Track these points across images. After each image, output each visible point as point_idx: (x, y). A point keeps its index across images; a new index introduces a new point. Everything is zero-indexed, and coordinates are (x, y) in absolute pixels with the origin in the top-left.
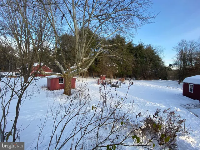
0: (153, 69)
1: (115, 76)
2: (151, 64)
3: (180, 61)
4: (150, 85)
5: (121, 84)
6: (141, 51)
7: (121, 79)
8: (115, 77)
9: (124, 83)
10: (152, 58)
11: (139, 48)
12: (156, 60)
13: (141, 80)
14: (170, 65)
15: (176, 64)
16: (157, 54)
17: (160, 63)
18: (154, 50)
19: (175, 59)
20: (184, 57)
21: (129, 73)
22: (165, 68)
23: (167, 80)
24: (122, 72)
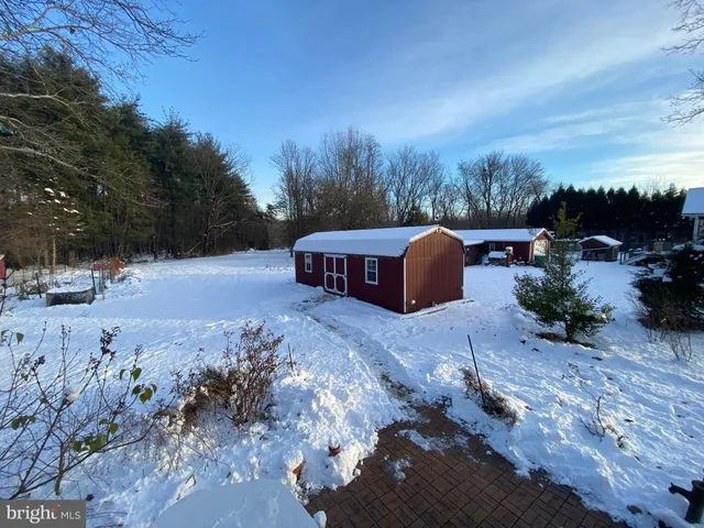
0: (230, 219)
1: (72, 254)
2: (220, 203)
3: (288, 197)
4: (223, 268)
5: (108, 283)
6: (178, 153)
7: (105, 261)
8: (72, 259)
9: (123, 279)
10: (221, 183)
11: (171, 137)
12: (232, 190)
13: (195, 257)
14: (270, 207)
15: (281, 205)
16: (233, 170)
17: (246, 200)
18: (224, 156)
19: (278, 190)
20: (296, 188)
21: (144, 236)
22: (260, 214)
23: (267, 249)
24: (104, 230)
